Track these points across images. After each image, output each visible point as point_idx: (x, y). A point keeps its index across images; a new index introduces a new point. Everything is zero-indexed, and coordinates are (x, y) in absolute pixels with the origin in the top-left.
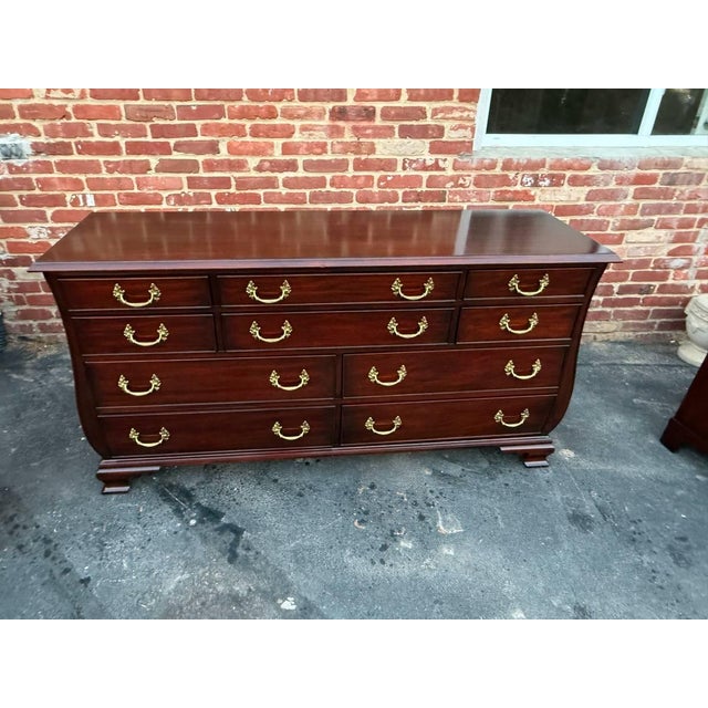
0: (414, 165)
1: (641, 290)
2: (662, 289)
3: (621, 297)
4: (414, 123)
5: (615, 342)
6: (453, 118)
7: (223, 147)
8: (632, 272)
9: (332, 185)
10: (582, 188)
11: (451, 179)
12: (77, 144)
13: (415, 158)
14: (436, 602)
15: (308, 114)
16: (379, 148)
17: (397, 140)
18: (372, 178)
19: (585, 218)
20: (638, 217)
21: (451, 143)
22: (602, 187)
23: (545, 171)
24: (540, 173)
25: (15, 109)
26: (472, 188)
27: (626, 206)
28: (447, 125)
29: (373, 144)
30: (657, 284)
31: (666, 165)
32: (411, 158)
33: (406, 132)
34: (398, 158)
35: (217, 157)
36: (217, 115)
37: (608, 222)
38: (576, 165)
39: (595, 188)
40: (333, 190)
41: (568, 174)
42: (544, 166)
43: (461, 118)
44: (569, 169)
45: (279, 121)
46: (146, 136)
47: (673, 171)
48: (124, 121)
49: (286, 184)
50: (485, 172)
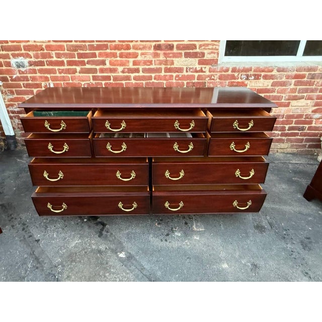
0: (191, 70)
1: (299, 129)
2: (309, 129)
3: (290, 132)
4: (191, 51)
5: (287, 153)
6: (209, 49)
7: (107, 62)
8: (294, 120)
9: (155, 79)
10: (270, 81)
11: (208, 76)
12: (46, 61)
13: (191, 67)
14: (188, 258)
15: (144, 48)
16: (175, 62)
17: (183, 59)
18: (172, 76)
19: (271, 94)
20: (297, 94)
21: (208, 60)
22: (279, 80)
23: (252, 73)
24: (249, 73)
25: (22, 47)
26: (218, 80)
27: (291, 89)
28: (206, 52)
29: (173, 60)
30: (307, 126)
31: (309, 69)
33: (187, 55)
34: (184, 67)
35: (105, 67)
36: (105, 48)
37: (283, 96)
38: (266, 70)
39: (275, 80)
40: (155, 81)
41: (263, 74)
42: (251, 70)
43: (212, 49)
44: (263, 71)
45: (132, 51)
46: (75, 58)
47: (313, 73)
48: (66, 51)
49: (135, 78)
50: (223, 73)
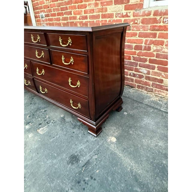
0: (119, 15)
7: (72, 13)
12: (50, 14)
13: (119, 12)
17: (114, 6)
18: (107, 21)
21: (132, 5)
25: (43, 7)
26: (141, 24)
32: (118, 12)
33: (116, 2)
34: (114, 13)
35: (72, 16)
36: (71, 3)
45: (83, 3)
46: (60, 11)
48: (56, 7)
50: (146, 17)
